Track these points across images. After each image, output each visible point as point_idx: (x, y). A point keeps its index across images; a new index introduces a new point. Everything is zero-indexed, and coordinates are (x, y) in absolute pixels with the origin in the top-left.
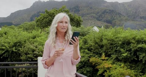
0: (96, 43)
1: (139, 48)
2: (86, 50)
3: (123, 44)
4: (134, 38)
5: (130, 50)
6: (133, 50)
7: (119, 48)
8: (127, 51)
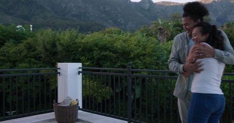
0: (46, 50)
1: (103, 55)
2: (33, 60)
3: (83, 51)
4: (96, 45)
5: (92, 59)
6: (96, 58)
7: (78, 56)
8: (88, 59)
